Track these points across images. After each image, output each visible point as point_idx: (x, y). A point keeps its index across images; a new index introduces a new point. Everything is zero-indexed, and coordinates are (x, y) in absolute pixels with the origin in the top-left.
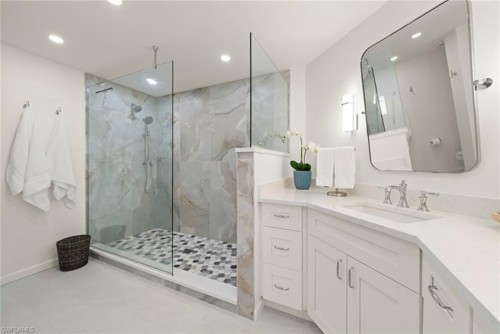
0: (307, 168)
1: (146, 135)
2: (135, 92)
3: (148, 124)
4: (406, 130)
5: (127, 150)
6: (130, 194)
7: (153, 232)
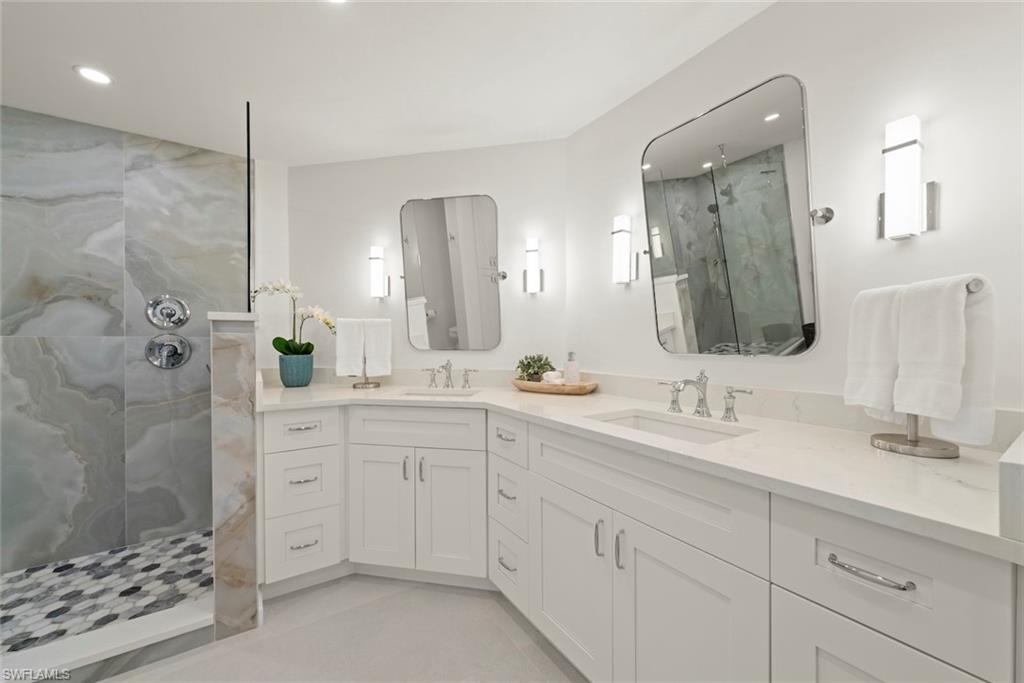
0: (307, 349)
4: (423, 300)
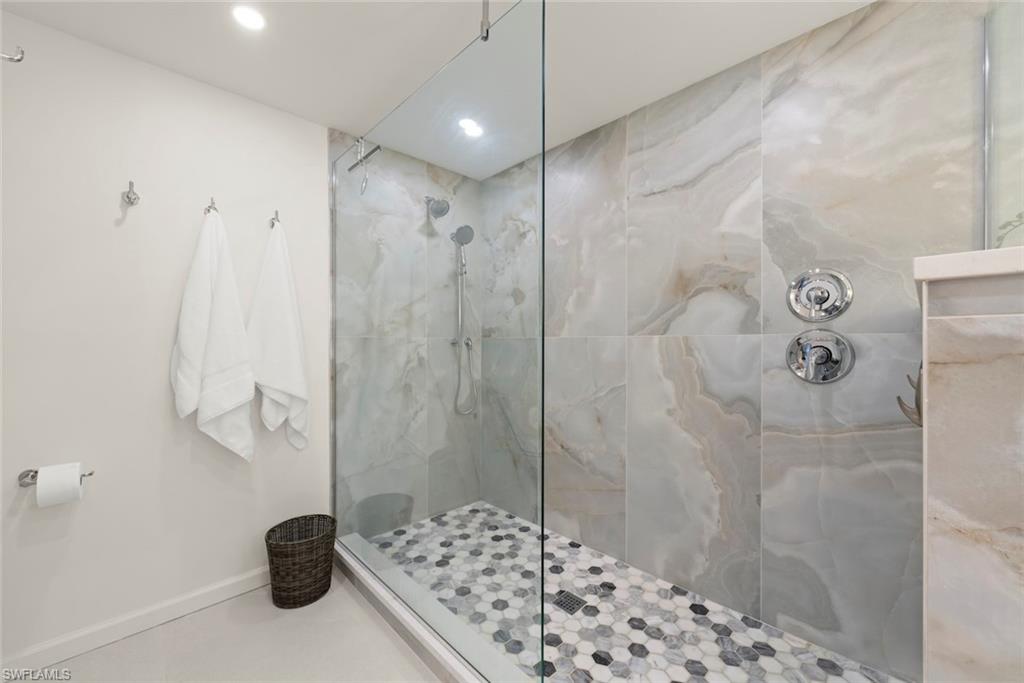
1: (458, 273)
2: (434, 171)
3: (462, 244)
5: (419, 309)
6: (423, 415)
7: (474, 511)
